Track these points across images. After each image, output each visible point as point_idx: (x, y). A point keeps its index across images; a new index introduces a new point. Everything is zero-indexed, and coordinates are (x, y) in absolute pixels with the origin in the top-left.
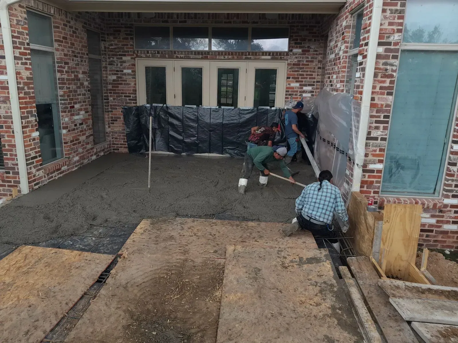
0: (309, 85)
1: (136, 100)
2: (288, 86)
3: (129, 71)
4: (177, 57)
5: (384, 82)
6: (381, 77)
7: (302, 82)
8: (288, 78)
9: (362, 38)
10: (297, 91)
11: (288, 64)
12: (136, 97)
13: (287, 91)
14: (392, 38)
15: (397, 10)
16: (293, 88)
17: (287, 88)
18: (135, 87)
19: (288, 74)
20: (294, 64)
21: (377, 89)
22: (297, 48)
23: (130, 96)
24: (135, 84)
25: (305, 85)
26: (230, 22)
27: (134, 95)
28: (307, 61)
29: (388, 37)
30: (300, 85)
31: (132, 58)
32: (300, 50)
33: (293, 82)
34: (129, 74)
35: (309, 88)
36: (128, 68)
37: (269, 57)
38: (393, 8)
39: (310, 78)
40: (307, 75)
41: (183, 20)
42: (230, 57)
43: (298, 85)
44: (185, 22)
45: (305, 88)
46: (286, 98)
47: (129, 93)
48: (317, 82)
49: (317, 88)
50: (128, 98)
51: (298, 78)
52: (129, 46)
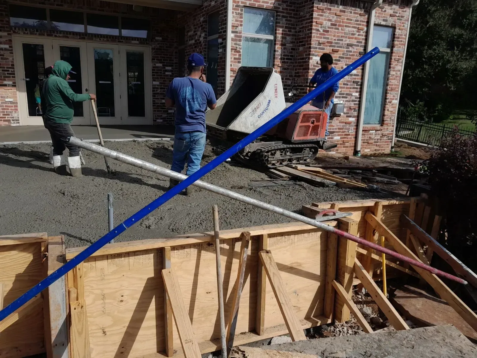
0: (169, 66)
1: (14, 74)
2: (154, 66)
3: (7, 46)
4: (55, 36)
5: (235, 55)
6: (234, 52)
7: (164, 63)
8: (153, 59)
9: (220, 28)
10: (161, 70)
11: (153, 49)
12: (14, 71)
13: (153, 70)
14: (238, 29)
15: (239, 13)
16: (158, 67)
17: (153, 67)
18: (12, 62)
19: (153, 57)
20: (157, 49)
21: (233, 60)
22: (158, 36)
23: (9, 71)
24: (13, 59)
25: (167, 66)
26: (103, 11)
27: (12, 70)
28: (167, 47)
29: (236, 29)
30: (163, 65)
31: (8, 34)
32: (161, 38)
33: (157, 63)
34: (6, 49)
35: (170, 68)
36: (5, 43)
37: (137, 42)
38: (237, 11)
39: (170, 60)
40: (167, 58)
41: (60, 3)
42: (105, 39)
43: (161, 65)
44: (62, 5)
45: (167, 68)
46: (153, 75)
47: (7, 68)
48: (176, 63)
49: (175, 68)
50: (6, 72)
51: (161, 60)
52: (5, 22)
